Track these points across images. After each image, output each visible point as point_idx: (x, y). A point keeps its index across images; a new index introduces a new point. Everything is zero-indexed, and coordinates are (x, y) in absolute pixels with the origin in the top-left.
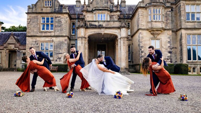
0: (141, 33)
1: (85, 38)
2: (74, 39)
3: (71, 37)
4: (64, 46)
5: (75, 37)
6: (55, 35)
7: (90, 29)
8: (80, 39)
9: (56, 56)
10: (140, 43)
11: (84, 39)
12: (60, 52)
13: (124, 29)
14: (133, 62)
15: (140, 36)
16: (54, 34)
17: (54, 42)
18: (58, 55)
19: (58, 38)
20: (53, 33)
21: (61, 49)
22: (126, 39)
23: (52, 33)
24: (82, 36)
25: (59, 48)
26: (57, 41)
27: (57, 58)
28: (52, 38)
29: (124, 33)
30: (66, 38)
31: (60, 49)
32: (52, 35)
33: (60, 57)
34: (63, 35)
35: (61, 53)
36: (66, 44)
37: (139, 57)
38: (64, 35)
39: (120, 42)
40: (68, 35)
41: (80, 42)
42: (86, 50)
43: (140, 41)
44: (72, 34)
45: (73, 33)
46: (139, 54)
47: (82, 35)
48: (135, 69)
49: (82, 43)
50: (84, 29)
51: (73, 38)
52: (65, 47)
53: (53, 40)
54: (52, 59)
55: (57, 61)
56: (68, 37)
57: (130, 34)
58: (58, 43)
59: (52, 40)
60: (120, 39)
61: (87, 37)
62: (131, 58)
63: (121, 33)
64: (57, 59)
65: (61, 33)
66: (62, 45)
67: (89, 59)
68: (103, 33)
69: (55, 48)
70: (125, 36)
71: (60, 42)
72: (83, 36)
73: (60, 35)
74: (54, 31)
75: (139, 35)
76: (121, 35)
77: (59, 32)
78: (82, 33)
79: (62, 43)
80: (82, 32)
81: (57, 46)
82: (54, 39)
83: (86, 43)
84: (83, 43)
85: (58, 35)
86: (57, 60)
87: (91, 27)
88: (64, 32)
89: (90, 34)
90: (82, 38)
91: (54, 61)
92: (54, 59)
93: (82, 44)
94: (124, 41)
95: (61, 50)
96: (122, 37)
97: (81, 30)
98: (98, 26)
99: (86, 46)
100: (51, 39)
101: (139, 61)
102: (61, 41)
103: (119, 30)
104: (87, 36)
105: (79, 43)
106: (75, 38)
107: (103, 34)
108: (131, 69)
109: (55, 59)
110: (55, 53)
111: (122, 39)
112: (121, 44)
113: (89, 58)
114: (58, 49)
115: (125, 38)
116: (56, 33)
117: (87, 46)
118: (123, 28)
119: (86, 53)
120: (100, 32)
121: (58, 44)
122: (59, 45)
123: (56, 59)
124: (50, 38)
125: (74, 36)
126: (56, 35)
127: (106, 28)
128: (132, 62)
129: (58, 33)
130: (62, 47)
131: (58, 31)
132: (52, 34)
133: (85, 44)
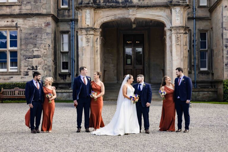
0: (226, 6)
1: (94, 29)
2: (67, 18)
3: (58, 13)
4: (43, 37)
5: (68, 12)
6: (22, 13)
7: (104, 10)
8: (84, 32)
9: (26, 64)
10: (224, 31)
11: (92, 32)
12: (36, 53)
13: (178, 9)
14: (213, 74)
15: (224, 15)
16: (20, 9)
17: (19, 29)
18: (30, 60)
19: (28, 19)
20: (18, 7)
21: (38, 45)
22: (182, 31)
23: (13, 8)
24: (87, 27)
25: (32, 44)
26: (27, 27)
27: (27, 68)
28: (14, 19)
29: (179, 18)
30: (49, 19)
31: (35, 45)
32: (15, 13)
33: (34, 66)
34: (40, 12)
35: (38, 57)
36: (47, 34)
37: (222, 63)
38: (44, 12)
39: (171, 38)
40: (52, 13)
41: (84, 40)
42: (97, 54)
43: (224, 26)
44: (62, 7)
45: (63, 5)
46: (223, 56)
47: (87, 23)
48: (216, 92)
49: (88, 42)
50: (93, 10)
51: (64, 16)
52: (47, 41)
53: (16, 24)
54: (16, 70)
55: (27, 75)
56: (53, 16)
57: (206, 4)
58: (30, 32)
59: (14, 24)
60: (171, 30)
61: (99, 28)
62: (209, 63)
63: (171, 18)
64: (29, 69)
65: (37, 8)
66: (39, 35)
67: (105, 71)
68: (133, 18)
69: (23, 43)
70: (181, 25)
71: (33, 28)
72: (90, 26)
73: (34, 13)
74: (19, 4)
75: (222, 12)
76: (171, 23)
77: (31, 5)
78: (87, 20)
79: (39, 31)
80: (88, 16)
81: (26, 39)
82: (20, 22)
83: (96, 41)
84: (91, 40)
85: (29, 12)
86: (27, 72)
87: (107, 4)
88: (44, 4)
89: (106, 20)
90: (87, 29)
91: (20, 76)
92: (20, 71)
93: (89, 44)
94: (179, 35)
95: (36, 49)
96: (173, 26)
97: (86, 12)
98: (122, 3)
99: (96, 46)
100: (13, 21)
101: (223, 74)
102: (37, 26)
103: (167, 11)
104: (97, 26)
105: (82, 40)
106: (69, 16)
107: (133, 20)
108: (206, 93)
109: (22, 70)
110: (22, 57)
111: (173, 32)
112: (171, 42)
113: (104, 68)
114: (31, 47)
115: (179, 30)
116: (23, 7)
117: (98, 46)
118: (175, 7)
119: (96, 61)
120: (126, 16)
121: (31, 34)
122: (32, 36)
123: (26, 70)
124: (10, 19)
125: (66, 11)
126: (24, 12)
127: (140, 7)
128: (211, 75)
129: (29, 7)
130: (40, 42)
131: (28, 3)
132: (14, 10)
133: (93, 42)
